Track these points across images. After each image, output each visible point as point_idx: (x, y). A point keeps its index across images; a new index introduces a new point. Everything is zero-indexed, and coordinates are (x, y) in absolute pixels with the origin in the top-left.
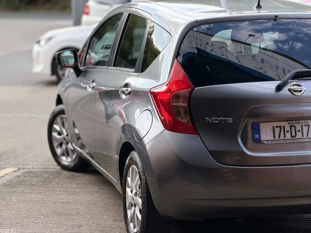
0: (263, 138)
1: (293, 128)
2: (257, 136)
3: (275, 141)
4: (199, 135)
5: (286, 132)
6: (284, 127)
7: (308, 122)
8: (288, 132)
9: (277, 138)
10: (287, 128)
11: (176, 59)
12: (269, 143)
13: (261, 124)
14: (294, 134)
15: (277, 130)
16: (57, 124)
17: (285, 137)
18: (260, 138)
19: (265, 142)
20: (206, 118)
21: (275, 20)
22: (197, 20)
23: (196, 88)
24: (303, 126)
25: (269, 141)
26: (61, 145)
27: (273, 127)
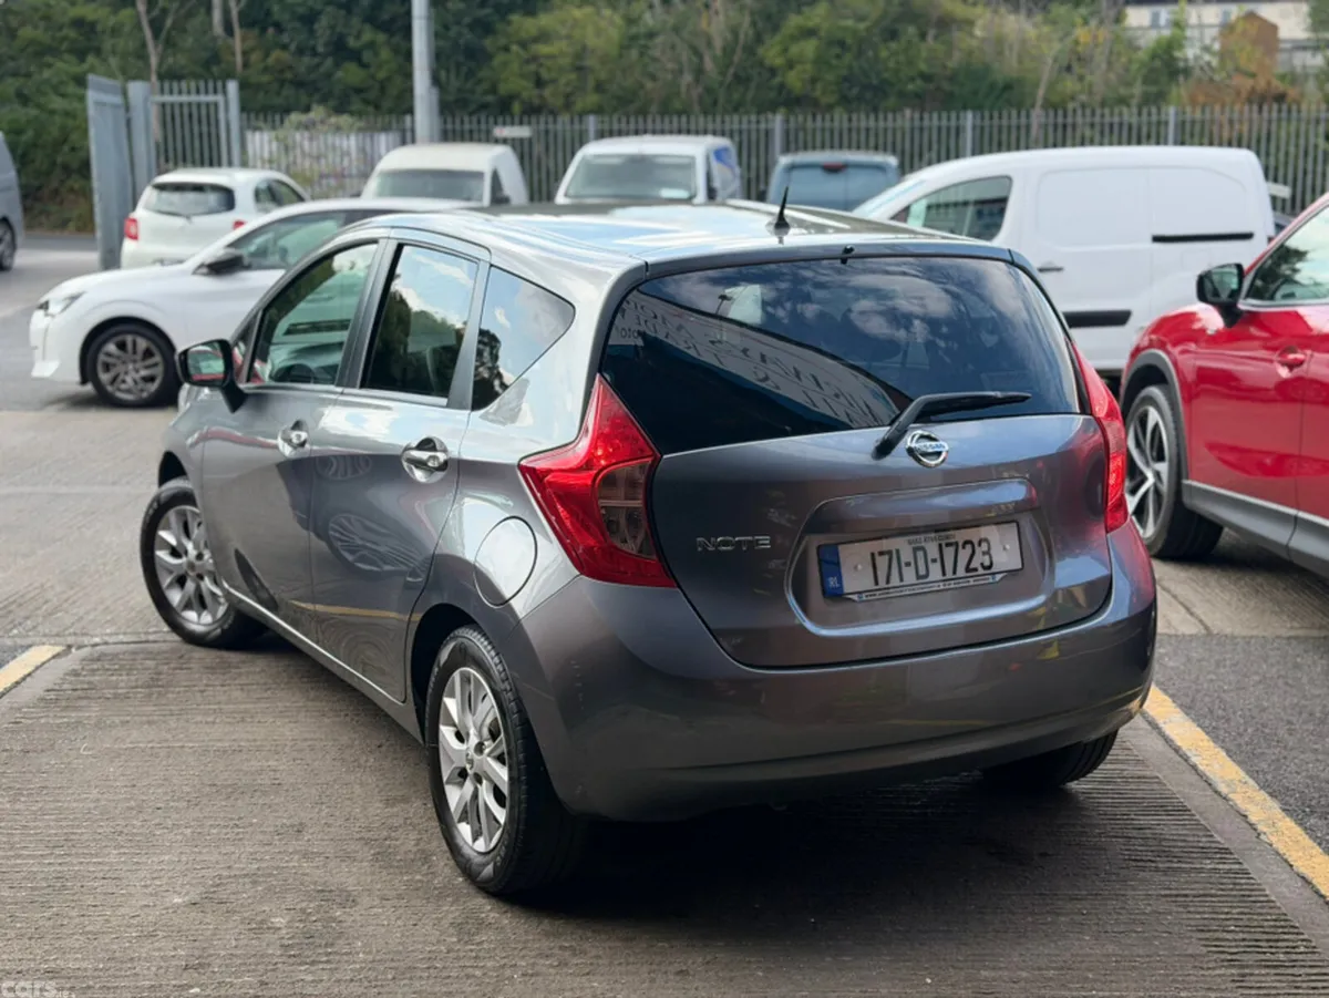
0: (848, 587)
1: (920, 554)
2: (832, 582)
3: (878, 593)
4: (679, 587)
5: (903, 564)
6: (898, 551)
7: (954, 537)
8: (908, 564)
9: (882, 584)
10: (906, 555)
11: (598, 375)
12: (864, 598)
13: (841, 548)
14: (922, 571)
15: (882, 562)
16: (167, 528)
17: (902, 580)
18: (841, 587)
19: (855, 597)
20: (699, 539)
21: (844, 261)
22: (646, 263)
23: (665, 457)
24: (944, 546)
25: (864, 595)
26: (181, 581)
27: (873, 555)
